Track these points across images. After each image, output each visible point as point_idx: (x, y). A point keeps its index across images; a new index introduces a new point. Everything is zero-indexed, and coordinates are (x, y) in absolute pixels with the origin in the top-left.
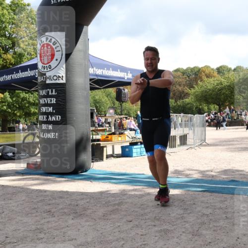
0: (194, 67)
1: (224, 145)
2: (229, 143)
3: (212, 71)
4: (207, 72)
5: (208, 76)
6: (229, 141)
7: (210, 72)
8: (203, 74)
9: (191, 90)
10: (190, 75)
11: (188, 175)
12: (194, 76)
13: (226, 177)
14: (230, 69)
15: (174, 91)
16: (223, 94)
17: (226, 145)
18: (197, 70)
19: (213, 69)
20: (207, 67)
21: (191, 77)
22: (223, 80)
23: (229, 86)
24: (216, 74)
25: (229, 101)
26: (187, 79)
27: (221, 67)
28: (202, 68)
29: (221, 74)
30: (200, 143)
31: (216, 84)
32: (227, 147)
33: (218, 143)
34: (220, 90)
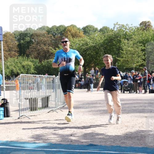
0: (60, 26)
1: (87, 108)
2: (91, 105)
3: (78, 31)
4: (73, 31)
5: (74, 36)
6: (93, 104)
7: (76, 32)
8: (69, 33)
9: (55, 49)
10: (56, 34)
11: (46, 140)
12: (59, 35)
13: (85, 141)
14: (96, 29)
15: (39, 50)
16: (88, 55)
17: (89, 107)
18: (63, 29)
19: (79, 29)
20: (73, 26)
21: (56, 36)
22: (88, 40)
23: (94, 47)
24: (82, 34)
25: (95, 63)
26: (53, 38)
27: (87, 27)
28: (68, 27)
29: (87, 34)
30: (62, 106)
31: (81, 44)
32: (90, 109)
33: (81, 106)
34: (85, 51)
